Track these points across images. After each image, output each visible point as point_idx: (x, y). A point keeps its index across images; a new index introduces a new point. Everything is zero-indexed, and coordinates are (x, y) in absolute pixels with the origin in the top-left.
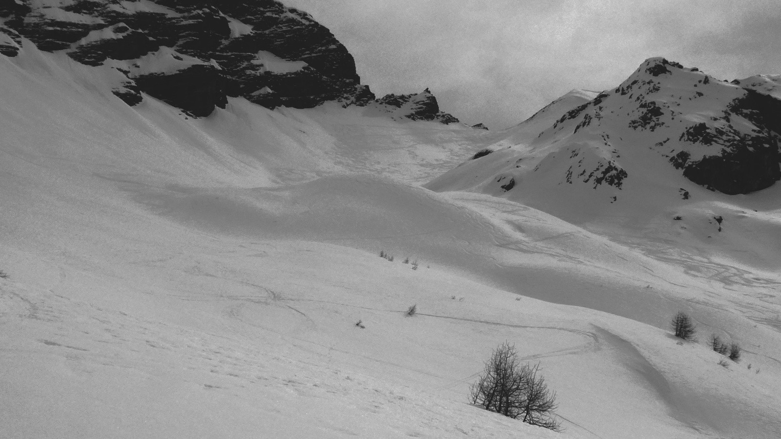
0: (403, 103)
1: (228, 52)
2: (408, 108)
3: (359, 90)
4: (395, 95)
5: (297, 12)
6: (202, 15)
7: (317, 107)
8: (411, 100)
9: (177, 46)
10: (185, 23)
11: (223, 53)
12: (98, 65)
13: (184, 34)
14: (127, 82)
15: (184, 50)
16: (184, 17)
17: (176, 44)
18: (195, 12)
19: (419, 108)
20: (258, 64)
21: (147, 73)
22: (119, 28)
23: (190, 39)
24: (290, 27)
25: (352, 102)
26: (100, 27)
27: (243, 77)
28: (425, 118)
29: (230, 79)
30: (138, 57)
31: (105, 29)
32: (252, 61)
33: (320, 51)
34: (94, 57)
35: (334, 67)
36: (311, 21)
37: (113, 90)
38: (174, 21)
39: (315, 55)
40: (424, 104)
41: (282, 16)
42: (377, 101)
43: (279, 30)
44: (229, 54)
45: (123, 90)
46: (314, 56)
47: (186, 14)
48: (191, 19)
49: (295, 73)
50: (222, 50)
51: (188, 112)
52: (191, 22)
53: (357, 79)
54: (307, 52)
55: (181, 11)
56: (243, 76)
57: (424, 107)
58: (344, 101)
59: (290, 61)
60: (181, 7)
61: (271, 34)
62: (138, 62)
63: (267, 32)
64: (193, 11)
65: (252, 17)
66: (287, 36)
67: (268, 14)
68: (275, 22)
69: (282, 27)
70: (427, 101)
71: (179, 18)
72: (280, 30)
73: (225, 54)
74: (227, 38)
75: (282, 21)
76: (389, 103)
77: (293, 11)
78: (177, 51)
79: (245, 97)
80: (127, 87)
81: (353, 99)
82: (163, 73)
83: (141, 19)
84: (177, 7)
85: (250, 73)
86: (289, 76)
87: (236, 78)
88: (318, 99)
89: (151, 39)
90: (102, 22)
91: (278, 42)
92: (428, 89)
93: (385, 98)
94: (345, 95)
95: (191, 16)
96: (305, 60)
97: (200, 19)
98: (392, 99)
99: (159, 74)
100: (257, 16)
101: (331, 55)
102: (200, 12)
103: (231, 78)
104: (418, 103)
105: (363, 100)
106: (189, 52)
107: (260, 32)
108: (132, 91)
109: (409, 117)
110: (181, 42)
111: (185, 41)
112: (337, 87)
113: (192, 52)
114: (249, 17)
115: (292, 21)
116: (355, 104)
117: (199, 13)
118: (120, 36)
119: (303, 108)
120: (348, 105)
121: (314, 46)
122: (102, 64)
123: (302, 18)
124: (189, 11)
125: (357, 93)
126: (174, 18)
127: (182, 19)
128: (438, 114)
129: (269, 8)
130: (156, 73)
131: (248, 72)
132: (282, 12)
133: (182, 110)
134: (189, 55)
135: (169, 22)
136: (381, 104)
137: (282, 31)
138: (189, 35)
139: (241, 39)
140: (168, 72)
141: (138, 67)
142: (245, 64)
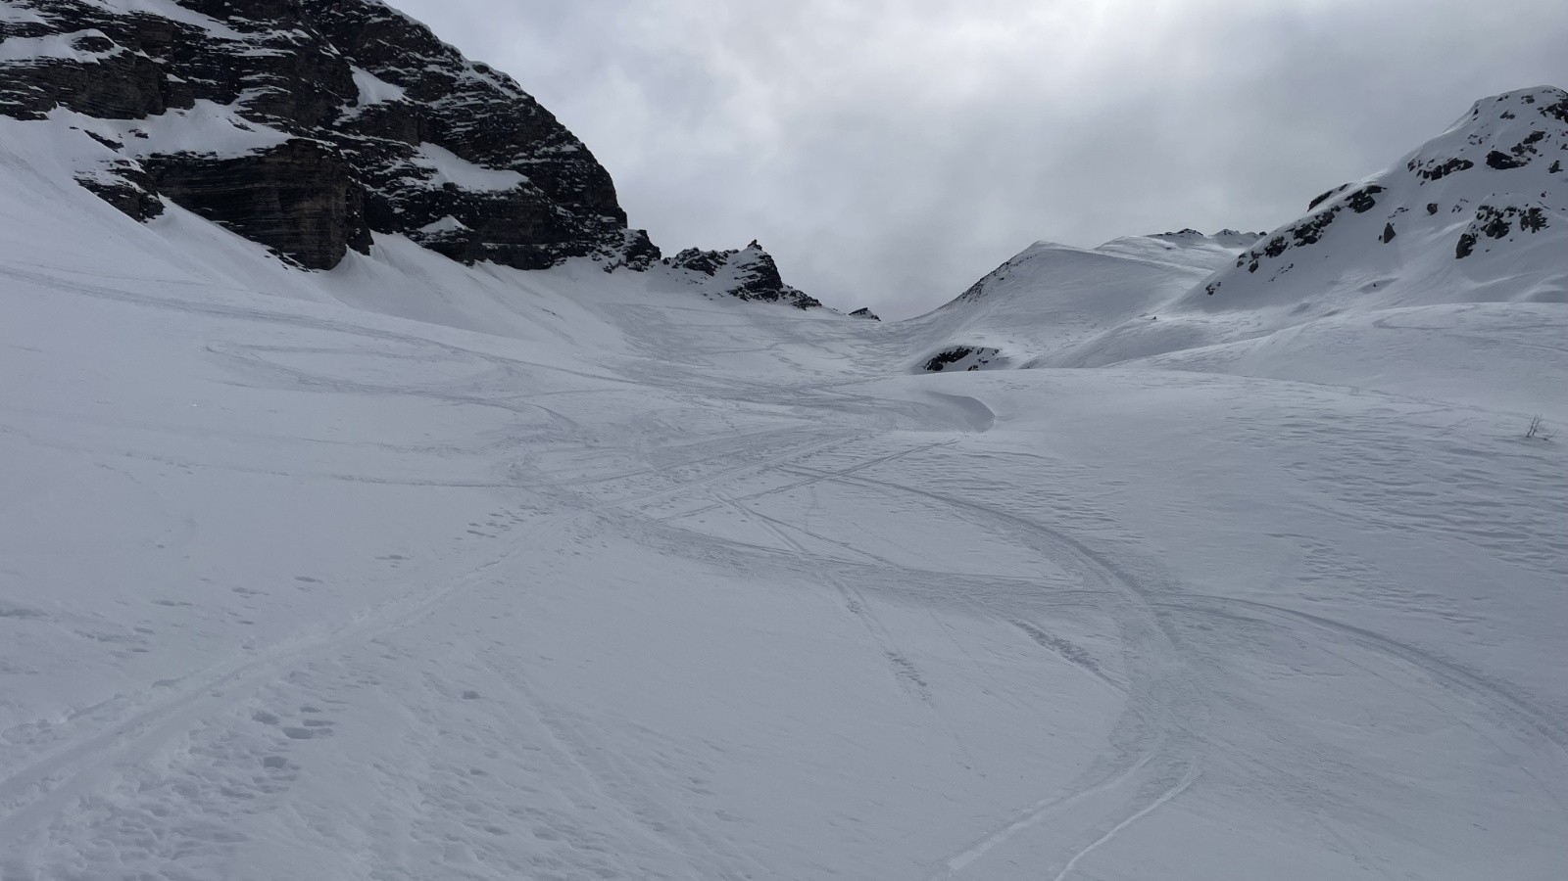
0: (716, 267)
1: (358, 135)
2: (727, 277)
3: (627, 238)
4: (700, 250)
5: (490, 73)
6: (294, 42)
7: (554, 267)
8: (728, 260)
9: (240, 104)
10: (253, 52)
11: (347, 133)
12: (33, 117)
13: (254, 77)
14: (117, 162)
15: (256, 112)
16: (250, 42)
17: (237, 100)
18: (276, 34)
19: (750, 277)
20: (426, 166)
21: (170, 151)
22: (86, 39)
23: (271, 90)
24: (482, 99)
25: (620, 263)
26: (35, 31)
27: (399, 192)
28: (763, 296)
29: (372, 193)
30: (142, 117)
31: (48, 39)
32: (412, 160)
33: (546, 155)
34: (20, 98)
35: (576, 190)
36: (521, 93)
37: (77, 175)
38: (226, 46)
39: (537, 161)
40: (758, 269)
41: (463, 75)
42: (666, 262)
43: (459, 104)
44: (362, 138)
45: (109, 180)
46: (536, 164)
47: (255, 35)
48: (268, 47)
49: (508, 194)
50: (344, 128)
51: (285, 255)
52: (269, 52)
53: (622, 217)
54: (521, 154)
55: (242, 28)
56: (400, 188)
57: (759, 275)
58: (606, 260)
59: (488, 168)
60: (242, 19)
61: (444, 109)
62: (143, 126)
63: (434, 105)
64: (270, 31)
65: (401, 71)
66: (478, 116)
67: (431, 68)
68: (446, 85)
69: (464, 98)
70: (762, 264)
71: (239, 42)
72: (462, 104)
73: (352, 137)
74: (353, 104)
75: (464, 85)
76: (691, 266)
77: (482, 69)
78: (242, 114)
79: (407, 234)
80: (118, 171)
81: (620, 256)
82: (214, 154)
83: (142, 29)
84: (232, 18)
85: (413, 184)
86: (494, 197)
87: (384, 192)
88: (554, 252)
89: (172, 78)
90: (42, 21)
91: (459, 127)
92: (756, 241)
93: (681, 257)
94: (605, 248)
95: (268, 41)
96: (518, 169)
97: (290, 49)
98: (697, 258)
99: (203, 156)
100: (411, 68)
101: (569, 164)
102: (290, 36)
103: (372, 189)
104: (744, 267)
105: (640, 260)
106: (271, 120)
107: (420, 103)
108: (135, 185)
109: (734, 293)
110: (248, 95)
111: (258, 94)
112: (586, 230)
113: (276, 120)
114: (392, 68)
115: (482, 86)
116: (626, 265)
117: (285, 37)
118: (92, 57)
119: (528, 269)
120: (613, 268)
121: (533, 144)
122: (43, 118)
123: (501, 86)
124: (262, 30)
125: (626, 244)
126: (228, 41)
127: (247, 45)
128: (782, 290)
129: (434, 56)
130: (194, 153)
131: (408, 181)
132: (461, 69)
133: (270, 248)
134: (271, 126)
135: (215, 48)
136: (675, 267)
137: (465, 106)
138: (267, 81)
139: (384, 109)
140: (224, 154)
141: (145, 136)
142: (399, 164)
